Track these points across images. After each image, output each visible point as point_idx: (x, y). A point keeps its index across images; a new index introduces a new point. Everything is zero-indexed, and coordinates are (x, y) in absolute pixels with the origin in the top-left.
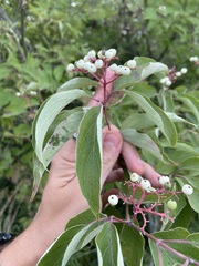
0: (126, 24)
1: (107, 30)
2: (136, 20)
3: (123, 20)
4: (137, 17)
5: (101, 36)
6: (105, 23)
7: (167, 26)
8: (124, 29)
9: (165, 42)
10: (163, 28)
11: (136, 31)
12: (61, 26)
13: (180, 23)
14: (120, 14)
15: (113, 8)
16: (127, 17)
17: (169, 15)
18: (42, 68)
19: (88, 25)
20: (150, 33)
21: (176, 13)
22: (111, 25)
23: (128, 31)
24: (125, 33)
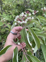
0: (26, 5)
2: (28, 4)
3: (25, 4)
4: (28, 3)
5: (21, 8)
6: (21, 5)
7: (36, 4)
8: (26, 6)
10: (35, 5)
13: (38, 4)
14: (24, 2)
15: (23, 1)
17: (36, 2)
19: (17, 6)
21: (37, 1)
22: (23, 5)
23: (27, 6)
24: (26, 7)
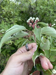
1: (26, 14)
9: (42, 16)
11: (34, 14)
12: (12, 12)
16: (31, 10)
18: (7, 25)
20: (38, 14)
